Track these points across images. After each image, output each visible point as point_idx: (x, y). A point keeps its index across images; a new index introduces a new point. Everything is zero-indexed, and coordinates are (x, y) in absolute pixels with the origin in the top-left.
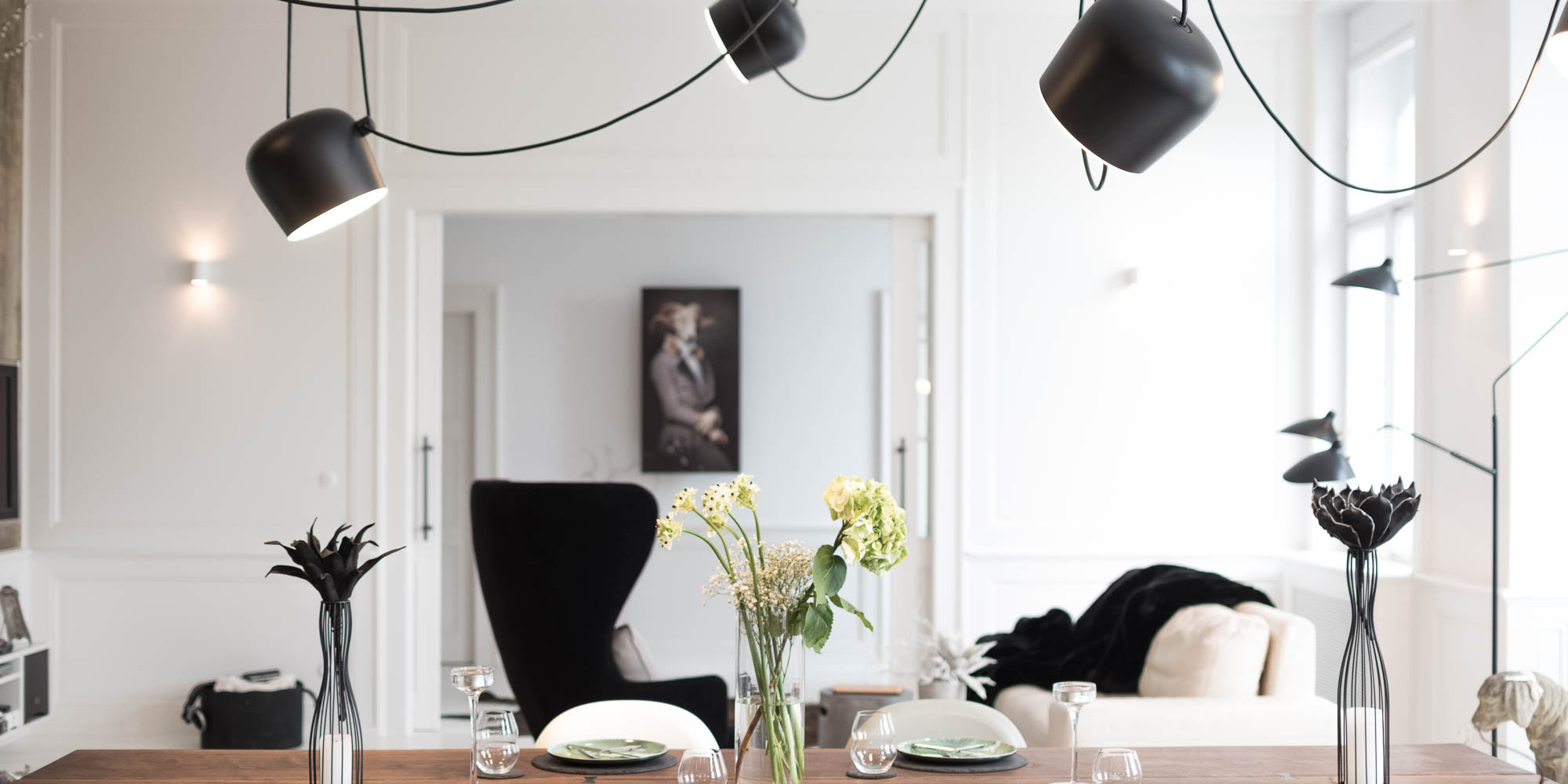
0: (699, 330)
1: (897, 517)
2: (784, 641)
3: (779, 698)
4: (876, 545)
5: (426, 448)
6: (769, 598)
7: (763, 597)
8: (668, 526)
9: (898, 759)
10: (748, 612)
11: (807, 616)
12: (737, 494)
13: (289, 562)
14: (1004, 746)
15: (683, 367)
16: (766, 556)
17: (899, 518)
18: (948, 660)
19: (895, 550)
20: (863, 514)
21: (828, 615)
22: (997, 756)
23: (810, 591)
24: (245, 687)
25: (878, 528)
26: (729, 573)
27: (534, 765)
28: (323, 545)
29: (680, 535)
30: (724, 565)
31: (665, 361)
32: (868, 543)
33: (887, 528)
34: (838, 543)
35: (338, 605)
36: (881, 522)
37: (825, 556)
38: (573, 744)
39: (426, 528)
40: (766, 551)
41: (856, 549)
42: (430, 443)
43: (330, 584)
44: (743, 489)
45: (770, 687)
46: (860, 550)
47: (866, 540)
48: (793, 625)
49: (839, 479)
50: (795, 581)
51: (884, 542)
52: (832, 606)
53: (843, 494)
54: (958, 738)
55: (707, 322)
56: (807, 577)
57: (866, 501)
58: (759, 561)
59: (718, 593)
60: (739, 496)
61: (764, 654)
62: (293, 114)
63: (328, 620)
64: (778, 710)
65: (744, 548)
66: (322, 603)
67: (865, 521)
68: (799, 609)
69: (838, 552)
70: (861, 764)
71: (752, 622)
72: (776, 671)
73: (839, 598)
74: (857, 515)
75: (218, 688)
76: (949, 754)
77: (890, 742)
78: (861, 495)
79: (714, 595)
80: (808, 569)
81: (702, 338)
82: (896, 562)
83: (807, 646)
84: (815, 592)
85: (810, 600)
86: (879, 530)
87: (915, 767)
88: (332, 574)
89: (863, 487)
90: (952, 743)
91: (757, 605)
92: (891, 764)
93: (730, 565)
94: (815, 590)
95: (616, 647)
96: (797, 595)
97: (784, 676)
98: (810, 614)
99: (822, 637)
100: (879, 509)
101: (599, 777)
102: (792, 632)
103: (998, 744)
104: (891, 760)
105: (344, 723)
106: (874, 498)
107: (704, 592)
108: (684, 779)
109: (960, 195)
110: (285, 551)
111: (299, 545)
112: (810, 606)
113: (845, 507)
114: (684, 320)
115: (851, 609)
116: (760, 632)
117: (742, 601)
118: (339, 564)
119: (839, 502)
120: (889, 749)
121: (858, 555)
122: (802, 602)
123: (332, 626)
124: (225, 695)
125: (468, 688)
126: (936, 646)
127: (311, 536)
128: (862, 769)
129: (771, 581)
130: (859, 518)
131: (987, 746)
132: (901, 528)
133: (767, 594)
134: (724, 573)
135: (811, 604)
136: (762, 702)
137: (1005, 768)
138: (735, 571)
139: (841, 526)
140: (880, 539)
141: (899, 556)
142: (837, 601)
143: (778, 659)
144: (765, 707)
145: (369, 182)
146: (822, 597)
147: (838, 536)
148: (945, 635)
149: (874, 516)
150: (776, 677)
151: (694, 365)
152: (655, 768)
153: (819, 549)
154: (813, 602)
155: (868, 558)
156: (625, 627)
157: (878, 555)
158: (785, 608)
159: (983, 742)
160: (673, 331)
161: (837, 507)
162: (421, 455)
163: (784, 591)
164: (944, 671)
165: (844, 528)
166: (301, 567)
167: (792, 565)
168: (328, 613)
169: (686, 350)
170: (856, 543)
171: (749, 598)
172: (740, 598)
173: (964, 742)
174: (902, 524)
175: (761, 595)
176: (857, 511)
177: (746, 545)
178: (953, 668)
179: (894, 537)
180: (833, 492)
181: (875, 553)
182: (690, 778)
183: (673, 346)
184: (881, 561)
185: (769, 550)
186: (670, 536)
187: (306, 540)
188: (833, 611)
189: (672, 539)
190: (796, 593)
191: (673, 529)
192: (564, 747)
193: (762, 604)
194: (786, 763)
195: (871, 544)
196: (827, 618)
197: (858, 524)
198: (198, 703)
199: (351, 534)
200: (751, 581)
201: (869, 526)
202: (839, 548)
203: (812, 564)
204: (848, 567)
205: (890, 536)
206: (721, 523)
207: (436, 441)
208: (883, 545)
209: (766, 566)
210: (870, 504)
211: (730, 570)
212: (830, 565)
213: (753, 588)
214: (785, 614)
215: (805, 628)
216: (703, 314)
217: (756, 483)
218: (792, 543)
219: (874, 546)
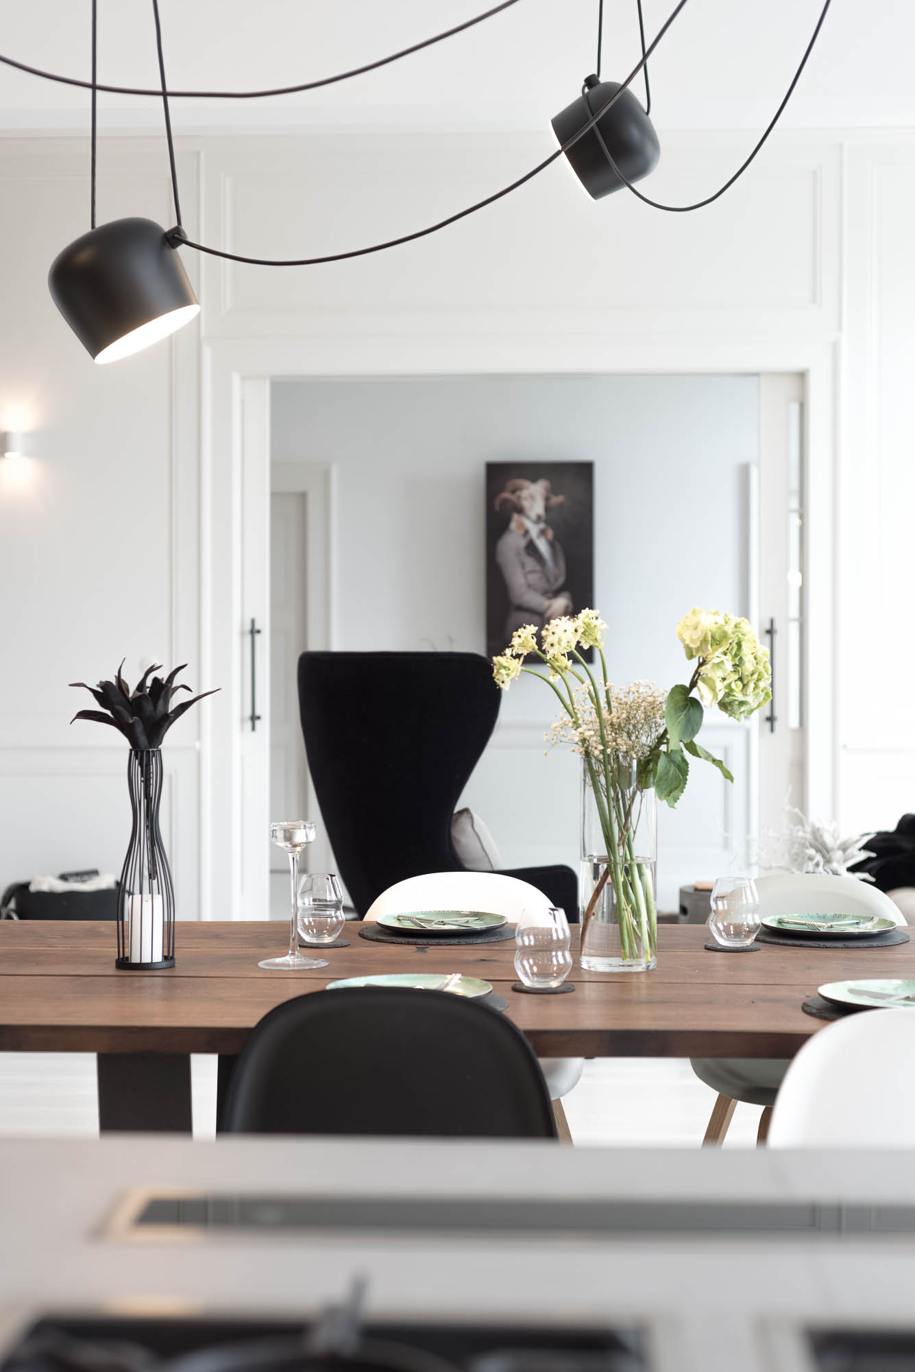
0: (547, 509)
1: (759, 654)
2: (634, 793)
3: (629, 858)
4: (736, 686)
5: (254, 632)
6: (617, 744)
7: (610, 743)
8: (505, 664)
9: (761, 933)
10: (593, 761)
11: (659, 764)
12: (581, 630)
13: (95, 706)
14: (885, 921)
15: (531, 548)
16: (614, 699)
17: (761, 656)
18: (821, 852)
19: (757, 691)
20: (721, 650)
21: (683, 765)
22: (875, 930)
23: (662, 738)
24: (61, 887)
25: (738, 665)
26: (572, 718)
27: (361, 936)
28: (132, 688)
29: (518, 674)
30: (566, 707)
31: (512, 542)
32: (726, 682)
33: (749, 666)
34: (694, 684)
35: (148, 752)
36: (741, 659)
37: (679, 697)
38: (404, 915)
39: (254, 718)
40: (613, 695)
41: (713, 689)
42: (257, 627)
43: (139, 729)
44: (588, 625)
45: (619, 845)
46: (718, 689)
47: (724, 679)
48: (643, 775)
49: (694, 612)
50: (646, 727)
51: (745, 682)
52: (687, 755)
53: (699, 628)
54: (830, 914)
55: (557, 500)
56: (658, 720)
57: (725, 635)
58: (606, 705)
59: (561, 741)
60: (583, 633)
61: (612, 808)
62: (98, 224)
63: (137, 770)
64: (628, 871)
65: (589, 691)
66: (131, 751)
67: (723, 658)
68: (650, 758)
69: (694, 694)
70: (721, 935)
71: (598, 772)
72: (625, 828)
73: (695, 745)
74: (714, 651)
75: (33, 888)
76: (820, 929)
77: (754, 911)
78: (719, 628)
79: (556, 743)
80: (660, 712)
81: (551, 517)
82: (758, 706)
83: (660, 798)
84: (667, 739)
85: (663, 748)
86: (738, 668)
87: (781, 941)
88: (140, 718)
89: (722, 622)
90: (823, 918)
91: (603, 752)
92: (754, 936)
93: (574, 709)
94: (668, 736)
95: (455, 833)
96: (649, 743)
97: (634, 832)
98: (662, 762)
99: (676, 788)
100: (739, 645)
101: (433, 947)
102: (643, 785)
103: (876, 920)
104: (754, 932)
105: (155, 882)
106: (733, 633)
107: (545, 740)
108: (523, 941)
109: (835, 347)
110: (91, 694)
111: (106, 686)
112: (663, 754)
113: (701, 642)
114: (532, 498)
115: (708, 757)
116: (607, 782)
117: (587, 748)
118: (148, 707)
119: (694, 637)
120: (752, 919)
121: (715, 696)
122: (654, 750)
123: (142, 776)
124: (41, 895)
125: (288, 844)
126: (809, 836)
127: (119, 678)
128: (723, 942)
129: (619, 726)
130: (717, 653)
131: (863, 923)
132: (764, 667)
133: (615, 740)
134: (567, 718)
135: (664, 752)
136: (611, 860)
137: (884, 943)
138: (579, 715)
139: (697, 664)
140: (740, 679)
141: (762, 699)
142: (692, 749)
143: (628, 814)
144: (612, 865)
145: (181, 297)
146: (675, 743)
147: (694, 676)
148: (818, 825)
149: (734, 653)
150: (625, 833)
151: (543, 546)
152: (493, 939)
153: (672, 689)
154: (665, 750)
155: (727, 700)
156: (466, 811)
157: (739, 696)
158: (635, 756)
159: (858, 917)
160: (520, 511)
161: (691, 642)
162: (248, 638)
163: (633, 738)
164: (817, 865)
165: (700, 665)
166: (108, 712)
167: (642, 708)
168: (137, 761)
169: (534, 530)
170: (714, 682)
171: (594, 744)
172: (585, 745)
173: (837, 917)
174: (766, 661)
175: (608, 742)
176: (715, 647)
177: (591, 688)
178: (828, 861)
179: (755, 676)
180: (687, 626)
181: (735, 693)
182: (530, 941)
183: (521, 525)
184: (742, 703)
185: (617, 691)
186: (508, 675)
187: (114, 681)
188: (688, 760)
189: (510, 678)
190: (647, 740)
191: (510, 667)
192: (394, 918)
193: (609, 751)
194: (636, 929)
195: (731, 683)
196: (683, 768)
197: (716, 661)
198: (12, 905)
199: (162, 675)
200: (597, 726)
201: (729, 664)
202: (695, 690)
203: (664, 706)
204: (704, 708)
205: (752, 675)
206: (564, 666)
207: (264, 624)
208: (744, 686)
209: (614, 710)
210: (730, 638)
211: (573, 714)
212: (685, 707)
213: (599, 733)
214: (635, 763)
215: (657, 777)
216: (553, 491)
217: (602, 619)
218: (642, 682)
219: (733, 686)
